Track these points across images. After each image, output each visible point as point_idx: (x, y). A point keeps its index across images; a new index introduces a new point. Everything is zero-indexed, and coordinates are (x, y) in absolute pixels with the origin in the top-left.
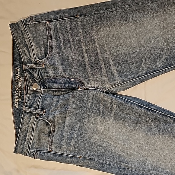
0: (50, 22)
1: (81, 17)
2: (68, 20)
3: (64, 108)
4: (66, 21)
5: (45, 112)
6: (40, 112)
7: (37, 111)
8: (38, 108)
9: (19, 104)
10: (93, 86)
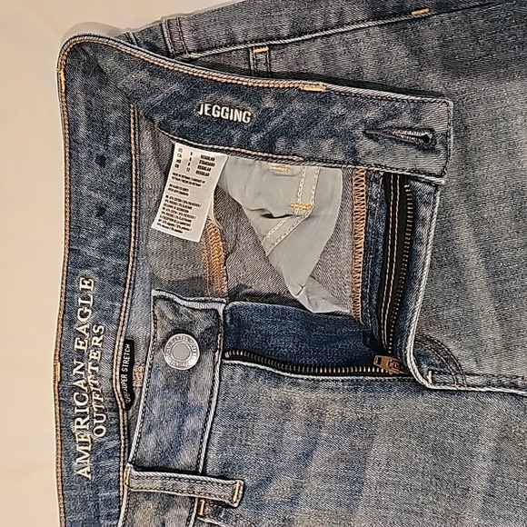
0: (271, 47)
1: (444, 16)
2: (368, 34)
3: (341, 480)
4: (356, 41)
5: (238, 492)
6: (217, 491)
7: (198, 488)
8: (204, 474)
9: (98, 460)
10: (509, 373)
